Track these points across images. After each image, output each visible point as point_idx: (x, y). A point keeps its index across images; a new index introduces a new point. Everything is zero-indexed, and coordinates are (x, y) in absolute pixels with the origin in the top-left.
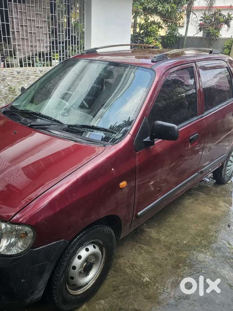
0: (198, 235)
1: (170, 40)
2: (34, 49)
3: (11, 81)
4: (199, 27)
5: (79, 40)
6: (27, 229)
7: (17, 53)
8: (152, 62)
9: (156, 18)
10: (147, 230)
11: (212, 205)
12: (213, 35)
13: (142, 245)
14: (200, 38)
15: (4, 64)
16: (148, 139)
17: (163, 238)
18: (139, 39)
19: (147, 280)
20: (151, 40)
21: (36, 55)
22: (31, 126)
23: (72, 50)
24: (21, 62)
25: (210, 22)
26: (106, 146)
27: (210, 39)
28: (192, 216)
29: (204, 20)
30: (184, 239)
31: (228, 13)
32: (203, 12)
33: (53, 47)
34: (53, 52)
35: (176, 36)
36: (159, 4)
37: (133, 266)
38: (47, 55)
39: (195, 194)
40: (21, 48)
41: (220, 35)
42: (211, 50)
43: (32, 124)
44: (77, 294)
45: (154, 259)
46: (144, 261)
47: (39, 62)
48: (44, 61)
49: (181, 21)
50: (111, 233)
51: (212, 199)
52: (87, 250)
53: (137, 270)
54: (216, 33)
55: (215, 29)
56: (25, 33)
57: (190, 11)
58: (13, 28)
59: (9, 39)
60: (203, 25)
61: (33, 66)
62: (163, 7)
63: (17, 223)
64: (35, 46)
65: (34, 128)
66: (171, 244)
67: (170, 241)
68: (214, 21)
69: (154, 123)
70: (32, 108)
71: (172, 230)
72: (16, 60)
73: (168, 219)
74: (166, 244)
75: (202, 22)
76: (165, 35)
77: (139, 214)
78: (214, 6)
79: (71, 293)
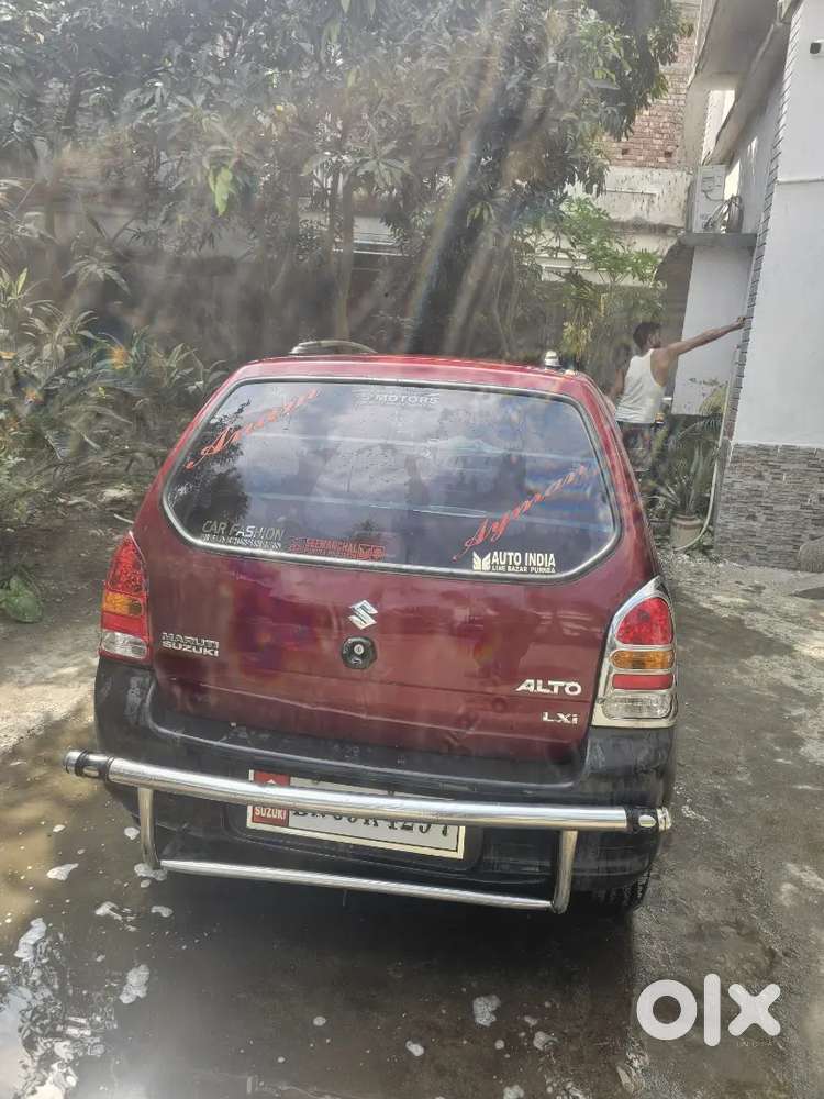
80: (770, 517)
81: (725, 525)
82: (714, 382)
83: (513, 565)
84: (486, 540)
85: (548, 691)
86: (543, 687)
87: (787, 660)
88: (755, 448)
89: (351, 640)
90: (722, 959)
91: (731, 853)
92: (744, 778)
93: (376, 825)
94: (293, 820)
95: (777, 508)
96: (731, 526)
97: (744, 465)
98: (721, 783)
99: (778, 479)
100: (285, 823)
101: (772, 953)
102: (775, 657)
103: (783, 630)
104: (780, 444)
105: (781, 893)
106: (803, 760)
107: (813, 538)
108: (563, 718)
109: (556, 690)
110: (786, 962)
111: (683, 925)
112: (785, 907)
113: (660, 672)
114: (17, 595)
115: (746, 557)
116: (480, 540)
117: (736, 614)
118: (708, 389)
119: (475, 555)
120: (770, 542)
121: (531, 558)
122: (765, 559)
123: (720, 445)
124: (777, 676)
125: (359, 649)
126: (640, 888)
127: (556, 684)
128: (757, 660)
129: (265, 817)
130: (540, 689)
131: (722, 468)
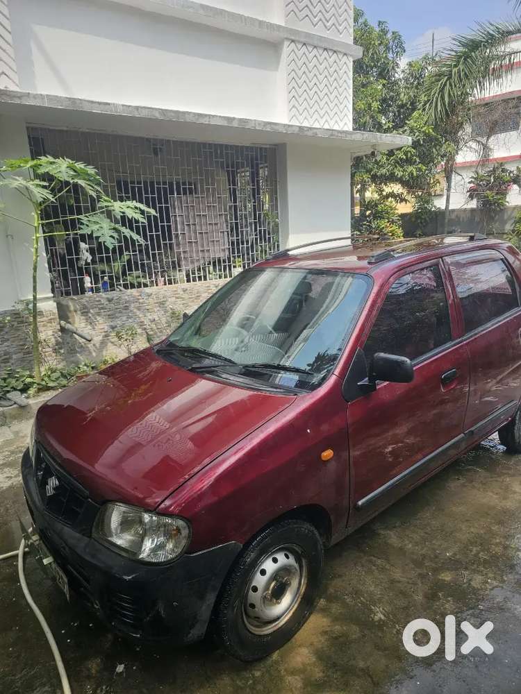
0: (472, 543)
1: (422, 219)
2: (207, 254)
3: (175, 303)
4: (468, 194)
5: (271, 236)
6: (181, 523)
7: (183, 263)
8: (369, 263)
9: (397, 188)
10: (382, 532)
11: (500, 491)
12: (494, 204)
13: (374, 559)
14: (472, 210)
15: (165, 280)
16: (365, 381)
17: (410, 546)
18: (365, 224)
19: (380, 618)
20: (383, 223)
21: (209, 264)
22: (193, 370)
23: (261, 252)
24: (188, 276)
25: (488, 184)
26: (299, 394)
27: (490, 210)
28: (462, 509)
29: (476, 182)
30: (447, 549)
31: (518, 167)
32: (474, 170)
33: (233, 249)
34: (233, 257)
35: (430, 211)
36: (396, 167)
37: (357, 593)
38: (224, 261)
39: (469, 470)
40: (188, 255)
41: (508, 202)
42: (472, 234)
43: (194, 366)
44: (262, 633)
45: (392, 581)
46: (377, 585)
47: (214, 273)
48: (220, 270)
49: (438, 188)
50: (314, 534)
51: (498, 479)
52: (275, 560)
53: (365, 601)
54: (500, 199)
55: (497, 194)
56: (193, 235)
57: (452, 171)
58: (177, 230)
59: (171, 244)
60: (475, 190)
61: (205, 279)
62: (404, 171)
63: (165, 513)
64: (208, 251)
65: (198, 372)
66: (424, 556)
67: (423, 552)
68: (495, 181)
69: (373, 357)
70: (196, 343)
71: (426, 533)
72: (181, 273)
73: (419, 514)
74: (415, 557)
75: (472, 185)
76: (411, 211)
77: (360, 503)
78: (491, 158)
79: (253, 631)
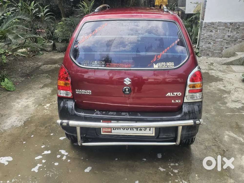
80: (214, 43)
81: (202, 46)
82: (197, 3)
83: (164, 66)
84: (156, 60)
85: (173, 95)
86: (172, 95)
87: (222, 83)
88: (210, 23)
89: (125, 88)
90: (213, 153)
91: (212, 130)
92: (214, 113)
93: (133, 130)
94: (113, 131)
95: (216, 40)
96: (204, 46)
97: (207, 28)
98: (208, 115)
99: (217, 32)
100: (111, 132)
101: (224, 151)
102: (218, 82)
103: (220, 75)
104: (217, 21)
105: (225, 138)
106: (228, 107)
107: (226, 48)
108: (177, 101)
109: (175, 95)
110: (227, 152)
111: (203, 147)
112: (226, 141)
113: (200, 88)
114: (8, 83)
115: (208, 55)
116: (155, 60)
117: (207, 71)
118: (196, 5)
119: (154, 64)
120: (215, 50)
121: (168, 64)
122: (213, 55)
123: (200, 22)
124: (219, 87)
125: (127, 90)
126: (194, 139)
127: (175, 93)
128: (213, 84)
129: (106, 131)
130: (171, 95)
131: (201, 29)
